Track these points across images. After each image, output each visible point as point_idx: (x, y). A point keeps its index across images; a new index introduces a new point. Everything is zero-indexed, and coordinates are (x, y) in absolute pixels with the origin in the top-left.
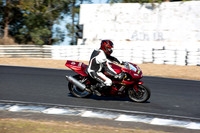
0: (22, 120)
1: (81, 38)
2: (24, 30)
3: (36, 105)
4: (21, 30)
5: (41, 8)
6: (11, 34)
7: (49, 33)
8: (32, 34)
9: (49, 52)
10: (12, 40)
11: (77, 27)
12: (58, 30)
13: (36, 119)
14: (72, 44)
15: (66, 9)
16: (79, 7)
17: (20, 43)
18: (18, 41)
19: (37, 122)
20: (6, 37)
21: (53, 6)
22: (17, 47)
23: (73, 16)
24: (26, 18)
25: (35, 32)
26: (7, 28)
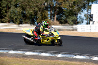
0: (63, 61)
1: (92, 21)
2: (64, 17)
3: (70, 54)
4: (62, 18)
5: (72, 7)
6: (57, 19)
7: (76, 19)
8: (68, 20)
9: (76, 28)
10: (58, 22)
11: (90, 15)
12: (80, 17)
13: (70, 61)
14: (87, 24)
15: (84, 7)
16: (91, 5)
17: (62, 24)
18: (61, 23)
19: (70, 62)
20: (55, 21)
21: (78, 6)
22: (61, 26)
23: (88, 10)
24: (65, 11)
25: (69, 18)
26: (56, 17)
